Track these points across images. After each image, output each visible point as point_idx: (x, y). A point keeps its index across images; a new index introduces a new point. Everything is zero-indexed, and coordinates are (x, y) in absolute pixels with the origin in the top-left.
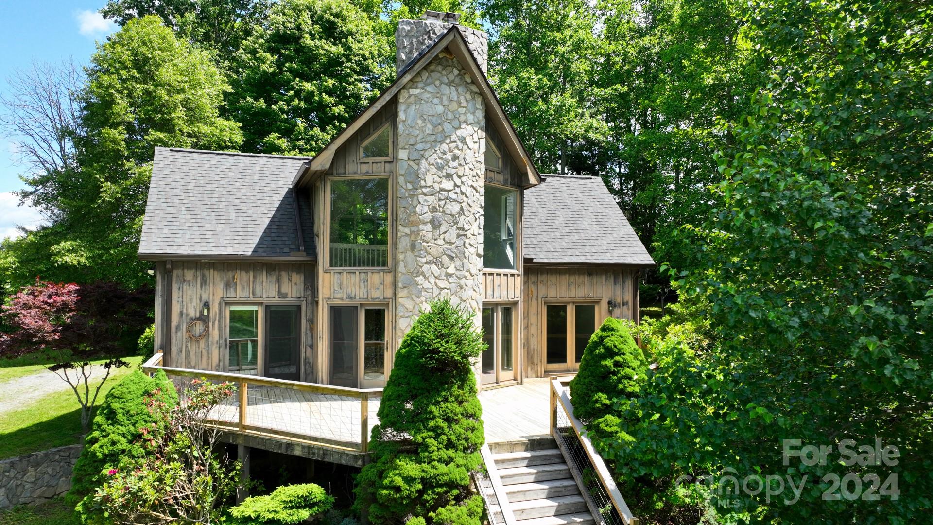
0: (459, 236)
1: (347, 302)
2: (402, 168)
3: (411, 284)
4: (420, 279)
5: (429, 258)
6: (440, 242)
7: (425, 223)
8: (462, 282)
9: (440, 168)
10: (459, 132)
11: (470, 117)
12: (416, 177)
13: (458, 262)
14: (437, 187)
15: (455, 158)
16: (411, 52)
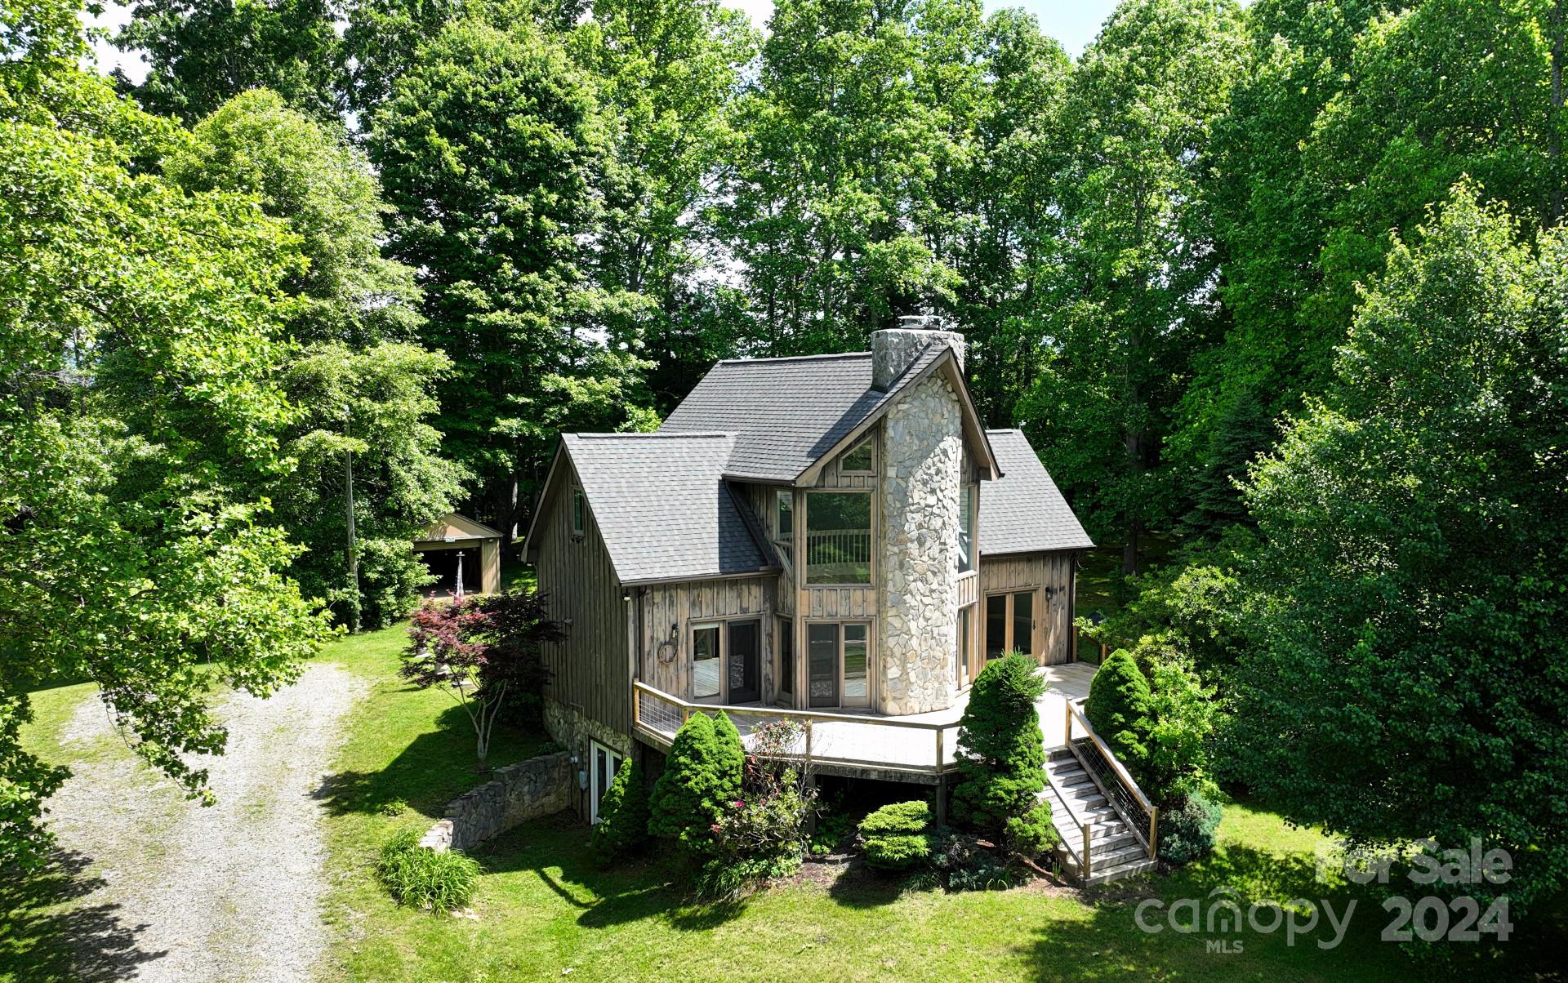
0: (941, 551)
1: (828, 620)
2: (889, 487)
3: (900, 602)
4: (908, 597)
5: (916, 575)
6: (925, 558)
7: (912, 541)
8: (944, 596)
9: (925, 483)
10: (942, 445)
11: (951, 427)
12: (904, 495)
13: (940, 577)
14: (923, 503)
15: (938, 472)
16: (899, 365)
